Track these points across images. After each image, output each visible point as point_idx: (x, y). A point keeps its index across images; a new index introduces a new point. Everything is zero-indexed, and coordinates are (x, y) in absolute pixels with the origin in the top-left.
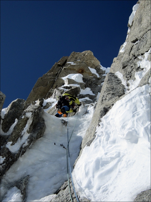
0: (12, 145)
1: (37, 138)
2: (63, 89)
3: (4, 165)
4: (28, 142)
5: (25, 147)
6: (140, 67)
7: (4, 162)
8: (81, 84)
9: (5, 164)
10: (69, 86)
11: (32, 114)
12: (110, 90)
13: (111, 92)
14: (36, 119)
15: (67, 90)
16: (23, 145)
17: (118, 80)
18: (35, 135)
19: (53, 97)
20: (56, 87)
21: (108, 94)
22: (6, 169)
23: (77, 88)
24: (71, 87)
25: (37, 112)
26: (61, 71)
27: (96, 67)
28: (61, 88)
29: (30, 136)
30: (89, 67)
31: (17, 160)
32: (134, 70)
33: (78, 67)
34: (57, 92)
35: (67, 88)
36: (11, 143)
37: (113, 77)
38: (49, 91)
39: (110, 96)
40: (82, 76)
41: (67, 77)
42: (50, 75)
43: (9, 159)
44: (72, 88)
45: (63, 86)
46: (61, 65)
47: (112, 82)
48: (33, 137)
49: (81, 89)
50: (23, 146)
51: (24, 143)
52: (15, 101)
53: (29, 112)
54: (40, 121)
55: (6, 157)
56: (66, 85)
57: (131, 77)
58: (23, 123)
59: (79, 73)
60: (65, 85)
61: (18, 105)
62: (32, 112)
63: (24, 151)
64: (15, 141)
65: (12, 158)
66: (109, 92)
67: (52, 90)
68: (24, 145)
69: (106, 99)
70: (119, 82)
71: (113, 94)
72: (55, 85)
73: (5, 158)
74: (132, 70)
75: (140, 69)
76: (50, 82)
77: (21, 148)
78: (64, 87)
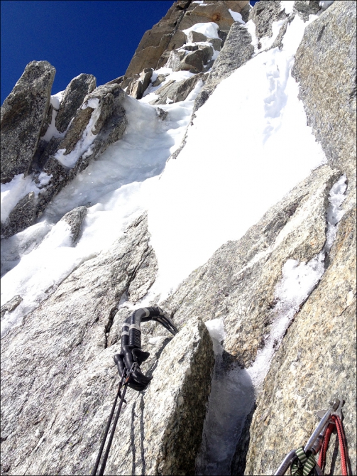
0: (66, 154)
1: (110, 142)
2: (184, 51)
3: (51, 188)
4: (93, 149)
5: (87, 158)
6: (284, 10)
7: (50, 183)
8: (213, 41)
9: (51, 185)
10: (193, 45)
11: (100, 102)
12: (227, 58)
13: (228, 61)
14: (108, 109)
15: (190, 53)
16: (83, 154)
17: (246, 37)
18: (105, 137)
19: (168, 66)
20: (173, 48)
21: (221, 65)
22: (53, 193)
23: (207, 49)
24: (196, 47)
25: (109, 98)
26: (182, 19)
27: (242, 10)
28: (181, 50)
29: (96, 139)
30: (230, 10)
31: (73, 179)
32: (274, 17)
33: (211, 10)
34: (173, 57)
35: (190, 48)
36: (64, 150)
37: (240, 31)
38: (163, 56)
39: (224, 68)
40: (217, 26)
41: (192, 29)
42: (164, 27)
43: (58, 178)
44: (200, 49)
45: (184, 45)
46: (183, 7)
47: (236, 41)
48: (101, 140)
49: (214, 50)
50: (84, 157)
51: (86, 151)
52: (78, 77)
53: (94, 97)
54: (118, 114)
55: (54, 175)
56: (190, 43)
57: (266, 30)
58: (84, 118)
59: (213, 21)
60: (188, 44)
61: (82, 85)
62: (99, 97)
63: (85, 163)
64: (70, 148)
65: (63, 176)
66: (224, 62)
67: (167, 53)
68: (86, 154)
69: (217, 75)
70: (247, 40)
71: (230, 64)
72: (171, 45)
73: (52, 176)
74: (271, 17)
75: (283, 16)
76: (164, 39)
77: (80, 159)
78: (186, 48)
